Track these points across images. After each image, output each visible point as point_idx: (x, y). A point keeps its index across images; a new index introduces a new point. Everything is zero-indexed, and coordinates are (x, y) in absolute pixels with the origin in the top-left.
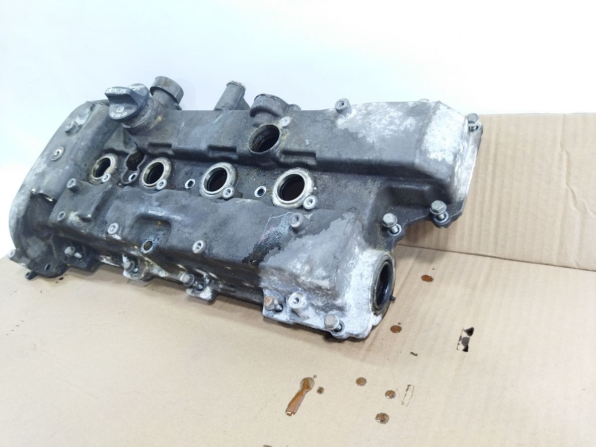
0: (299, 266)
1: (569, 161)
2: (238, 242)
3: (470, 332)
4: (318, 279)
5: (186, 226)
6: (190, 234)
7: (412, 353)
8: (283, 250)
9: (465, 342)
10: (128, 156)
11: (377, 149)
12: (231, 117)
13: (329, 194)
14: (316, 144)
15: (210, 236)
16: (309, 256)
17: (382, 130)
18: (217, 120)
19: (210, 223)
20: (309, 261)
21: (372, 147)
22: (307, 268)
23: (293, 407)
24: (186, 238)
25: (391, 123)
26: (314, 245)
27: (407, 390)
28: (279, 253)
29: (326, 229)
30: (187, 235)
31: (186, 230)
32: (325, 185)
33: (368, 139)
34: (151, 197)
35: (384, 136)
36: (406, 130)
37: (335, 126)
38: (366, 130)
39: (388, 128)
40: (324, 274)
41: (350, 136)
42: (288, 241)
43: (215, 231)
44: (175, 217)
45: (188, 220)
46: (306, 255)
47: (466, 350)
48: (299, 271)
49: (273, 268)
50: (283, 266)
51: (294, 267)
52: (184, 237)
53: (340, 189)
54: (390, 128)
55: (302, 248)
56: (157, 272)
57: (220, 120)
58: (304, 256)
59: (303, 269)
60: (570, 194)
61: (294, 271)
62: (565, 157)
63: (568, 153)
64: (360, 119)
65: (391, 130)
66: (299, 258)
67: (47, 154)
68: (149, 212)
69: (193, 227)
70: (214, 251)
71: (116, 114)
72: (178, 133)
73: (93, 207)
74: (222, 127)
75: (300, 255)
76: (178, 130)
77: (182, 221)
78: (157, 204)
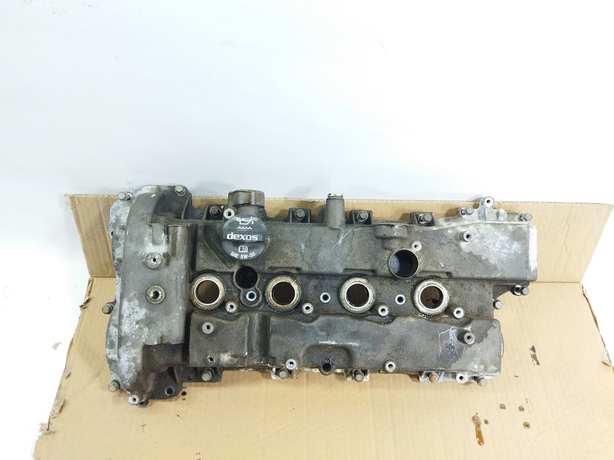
0: (476, 367)
1: (568, 229)
2: (422, 357)
3: (533, 349)
4: (492, 372)
5: (366, 351)
6: (374, 356)
7: (515, 376)
8: (461, 358)
9: (534, 357)
10: (234, 275)
11: (499, 269)
12: (354, 238)
13: (460, 296)
14: (450, 266)
15: (395, 355)
16: (481, 359)
17: (498, 253)
18: (340, 242)
19: (388, 345)
20: (482, 362)
21: (495, 268)
22: (482, 367)
23: (481, 441)
24: (372, 360)
25: (503, 247)
26: (482, 350)
27: (527, 403)
28: (458, 360)
29: (486, 338)
30: (372, 358)
31: (369, 354)
32: (453, 290)
33: (491, 261)
34: (312, 327)
35: (501, 258)
36: (516, 253)
37: (461, 249)
38: (486, 253)
39: (502, 251)
40: (496, 369)
41: (475, 259)
42: (462, 351)
43: (396, 351)
44: (351, 343)
45: (367, 345)
46: (479, 359)
47: (538, 364)
48: (477, 370)
51: (473, 368)
52: (369, 359)
53: (466, 292)
54: (504, 251)
55: (474, 355)
57: (344, 241)
58: (478, 359)
59: (480, 368)
60: (565, 246)
62: (567, 228)
64: (478, 243)
65: (505, 253)
66: (474, 361)
67: (135, 295)
68: (320, 342)
69: (374, 350)
70: (402, 366)
71: (240, 254)
72: (302, 256)
73: (246, 347)
74: (351, 249)
75: (475, 359)
76: (301, 252)
77: (359, 348)
78: (324, 333)
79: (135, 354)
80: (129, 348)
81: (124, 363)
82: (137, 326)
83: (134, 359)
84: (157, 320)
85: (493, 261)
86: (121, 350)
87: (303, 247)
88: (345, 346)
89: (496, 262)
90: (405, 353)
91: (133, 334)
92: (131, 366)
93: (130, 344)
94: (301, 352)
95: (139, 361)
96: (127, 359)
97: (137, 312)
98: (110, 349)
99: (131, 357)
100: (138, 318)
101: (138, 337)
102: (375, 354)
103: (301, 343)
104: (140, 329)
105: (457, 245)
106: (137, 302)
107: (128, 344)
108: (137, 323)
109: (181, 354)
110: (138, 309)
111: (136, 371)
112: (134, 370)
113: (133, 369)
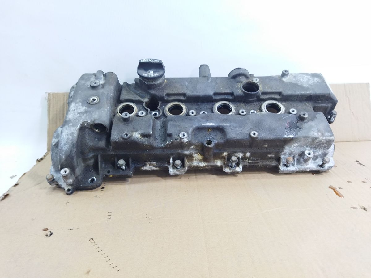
0: (315, 134)
4: (328, 137)
5: (235, 127)
8: (302, 129)
10: (144, 103)
11: (311, 89)
16: (317, 129)
17: (307, 82)
19: (250, 124)
20: (318, 131)
21: (308, 88)
22: (320, 134)
26: (316, 125)
29: (316, 119)
30: (240, 131)
31: (237, 129)
36: (318, 82)
37: (284, 81)
38: (300, 82)
41: (294, 85)
42: (302, 125)
44: (224, 124)
48: (317, 136)
49: (302, 137)
50: (307, 135)
52: (238, 132)
55: (311, 127)
56: (197, 164)
58: (315, 129)
61: (314, 136)
63: (348, 98)
65: (312, 82)
66: (313, 131)
67: (80, 101)
68: (202, 124)
69: (240, 127)
70: (263, 135)
71: (148, 74)
72: (187, 87)
73: (151, 128)
74: (217, 84)
75: (312, 129)
76: (186, 86)
77: (230, 126)
78: (204, 120)
79: (74, 130)
80: (70, 127)
81: (65, 136)
82: (78, 115)
83: (72, 134)
84: (92, 112)
85: (305, 85)
86: (64, 128)
87: (187, 84)
88: (220, 126)
89: (308, 86)
90: (263, 128)
91: (74, 119)
92: (69, 138)
93: (71, 125)
94: (189, 130)
95: (76, 135)
96: (67, 133)
97: (79, 109)
98: (56, 138)
99: (70, 132)
100: (80, 111)
101: (77, 121)
102: (242, 129)
103: (189, 125)
104: (80, 116)
105: (281, 80)
106: (80, 104)
107: (70, 125)
108: (79, 113)
109: (105, 141)
110: (80, 107)
111: (72, 142)
112: (70, 142)
113: (70, 140)
